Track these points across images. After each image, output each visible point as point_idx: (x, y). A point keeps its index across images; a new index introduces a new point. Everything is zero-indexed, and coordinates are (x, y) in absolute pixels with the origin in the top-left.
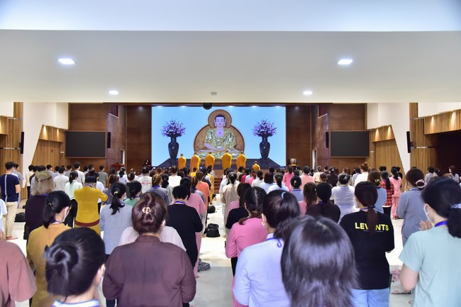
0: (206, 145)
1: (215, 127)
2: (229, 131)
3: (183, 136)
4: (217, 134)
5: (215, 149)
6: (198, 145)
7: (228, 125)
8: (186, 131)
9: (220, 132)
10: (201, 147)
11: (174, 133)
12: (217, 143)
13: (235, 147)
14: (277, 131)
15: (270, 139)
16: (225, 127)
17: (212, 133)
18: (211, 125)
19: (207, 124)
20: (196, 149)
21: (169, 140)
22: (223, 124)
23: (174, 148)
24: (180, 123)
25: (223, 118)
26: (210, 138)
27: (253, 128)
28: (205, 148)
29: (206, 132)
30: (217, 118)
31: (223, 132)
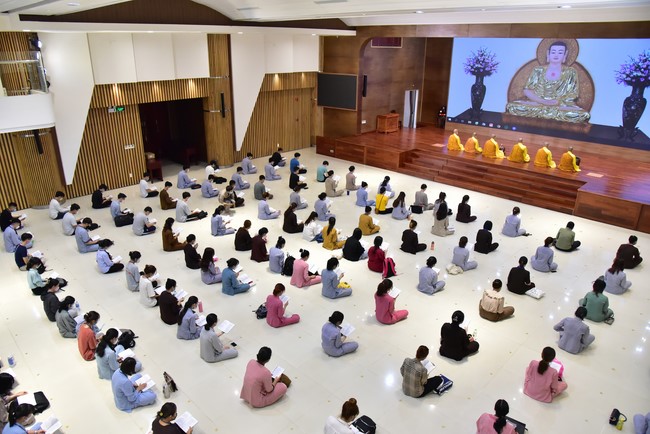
0: (528, 93)
1: (547, 64)
2: (569, 71)
4: (548, 75)
5: (541, 100)
6: (514, 91)
7: (571, 62)
8: (500, 68)
9: (554, 71)
10: (519, 95)
11: (481, 70)
12: (546, 90)
13: (576, 100)
16: (564, 64)
17: (539, 73)
18: (540, 60)
19: (534, 56)
20: (511, 97)
21: (473, 80)
22: (562, 58)
23: (478, 92)
24: (492, 54)
25: (563, 48)
26: (536, 82)
27: (619, 68)
28: (525, 98)
29: (531, 71)
30: (553, 47)
31: (559, 74)
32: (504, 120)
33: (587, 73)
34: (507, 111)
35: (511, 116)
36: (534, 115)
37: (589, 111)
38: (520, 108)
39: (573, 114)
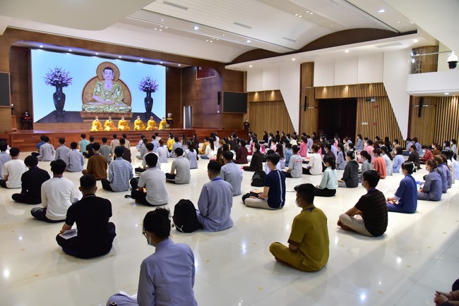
0: (95, 97)
1: (104, 80)
2: (116, 84)
3: (70, 86)
4: (105, 87)
5: (104, 101)
6: (86, 97)
7: (116, 79)
8: (73, 81)
9: (108, 85)
10: (90, 99)
11: (59, 83)
12: (106, 96)
13: (123, 100)
14: (159, 88)
15: (153, 95)
16: (113, 80)
17: (100, 85)
18: (99, 77)
19: (96, 75)
20: (84, 101)
21: (54, 89)
22: (111, 77)
23: (59, 99)
24: (66, 72)
25: (111, 71)
26: (99, 90)
27: (139, 83)
28: (94, 101)
29: (95, 84)
30: (106, 70)
31: (111, 86)
32: (82, 116)
33: (125, 85)
34: (83, 110)
35: (86, 113)
36: (101, 111)
37: (130, 106)
38: (91, 107)
39: (123, 108)
